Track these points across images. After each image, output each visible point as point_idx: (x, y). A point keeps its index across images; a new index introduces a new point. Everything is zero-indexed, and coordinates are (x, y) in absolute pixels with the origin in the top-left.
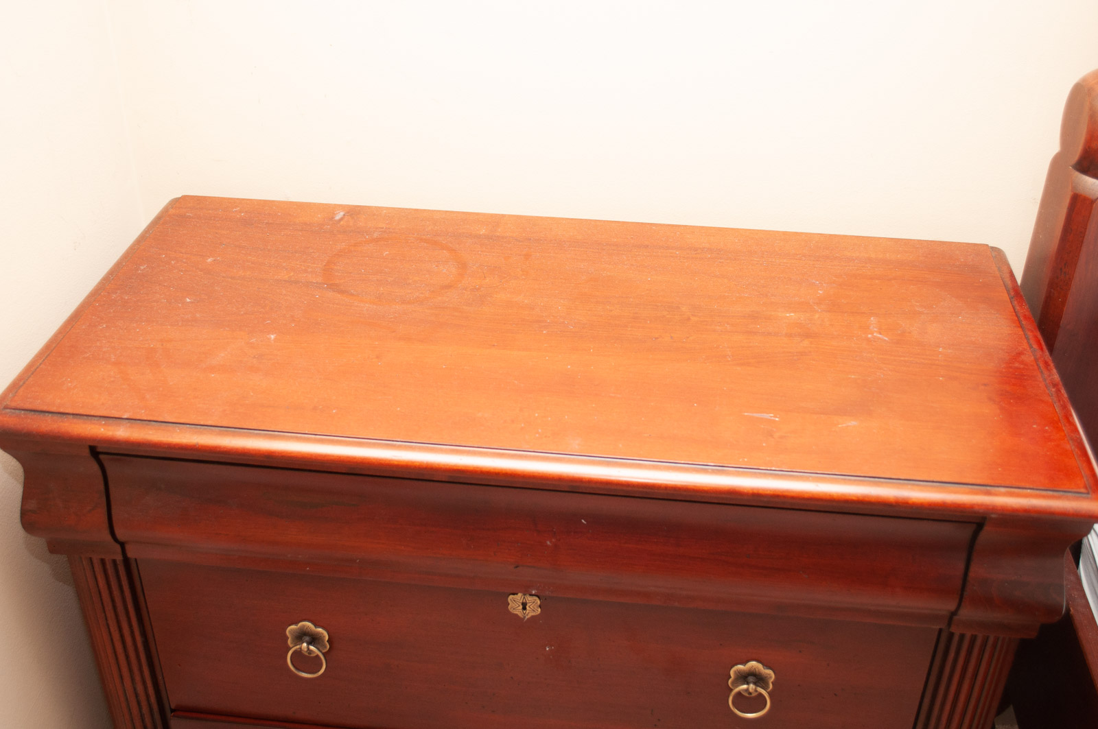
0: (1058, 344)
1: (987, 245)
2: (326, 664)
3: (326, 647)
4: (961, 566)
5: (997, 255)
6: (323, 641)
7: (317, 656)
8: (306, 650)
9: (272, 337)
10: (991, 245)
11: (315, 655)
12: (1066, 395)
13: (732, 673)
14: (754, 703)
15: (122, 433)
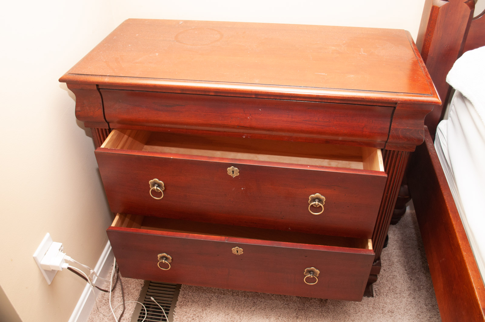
0: (427, 62)
1: (404, 30)
2: (164, 194)
3: (163, 188)
4: (389, 124)
5: (407, 33)
6: (162, 186)
7: (161, 192)
8: (156, 189)
9: (157, 54)
10: (405, 30)
11: (159, 191)
12: (427, 70)
13: (310, 198)
14: (318, 209)
15: (106, 80)
